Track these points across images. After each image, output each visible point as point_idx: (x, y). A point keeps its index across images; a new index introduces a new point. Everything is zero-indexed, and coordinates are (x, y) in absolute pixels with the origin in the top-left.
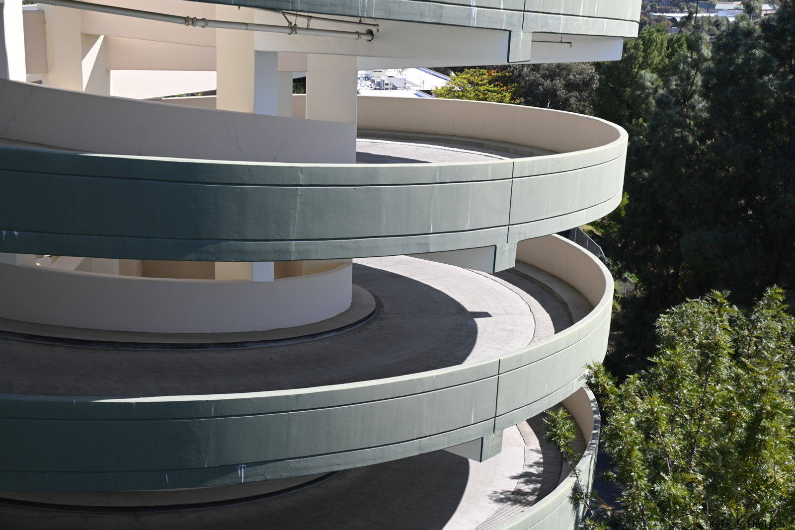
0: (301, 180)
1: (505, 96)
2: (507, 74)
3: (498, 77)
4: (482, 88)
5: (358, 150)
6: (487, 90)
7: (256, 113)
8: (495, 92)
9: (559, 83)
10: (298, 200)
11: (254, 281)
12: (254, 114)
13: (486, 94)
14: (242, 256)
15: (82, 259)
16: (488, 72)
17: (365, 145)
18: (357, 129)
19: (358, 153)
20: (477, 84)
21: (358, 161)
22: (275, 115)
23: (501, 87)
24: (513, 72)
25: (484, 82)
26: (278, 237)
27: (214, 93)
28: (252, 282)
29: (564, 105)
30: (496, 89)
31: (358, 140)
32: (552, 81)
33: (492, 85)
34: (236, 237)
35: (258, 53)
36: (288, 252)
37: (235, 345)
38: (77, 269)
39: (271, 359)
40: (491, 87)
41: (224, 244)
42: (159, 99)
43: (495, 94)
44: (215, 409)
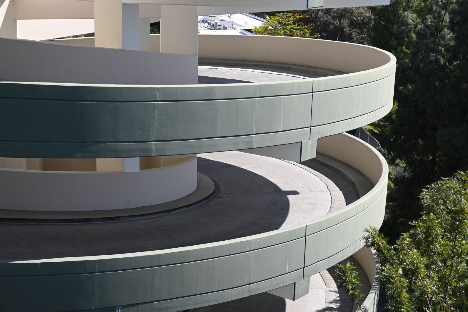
0: (158, 97)
1: (306, 32)
2: (307, 16)
3: (301, 18)
4: (288, 27)
5: (199, 74)
6: (294, 29)
7: (124, 49)
8: (298, 29)
9: (345, 22)
10: (156, 112)
11: (125, 172)
12: (122, 50)
13: (292, 31)
14: (116, 154)
16: (293, 15)
17: (204, 71)
18: (198, 59)
19: (199, 77)
20: (285, 24)
22: (137, 49)
23: (303, 26)
24: (311, 15)
25: (290, 22)
26: (142, 139)
27: (92, 35)
28: (124, 172)
29: (349, 39)
30: (299, 27)
31: (199, 67)
32: (340, 21)
34: (111, 140)
35: (124, 5)
36: (150, 150)
37: (112, 219)
39: (139, 229)
40: (296, 26)
41: (102, 145)
42: (53, 40)
43: (299, 31)
44: (99, 266)
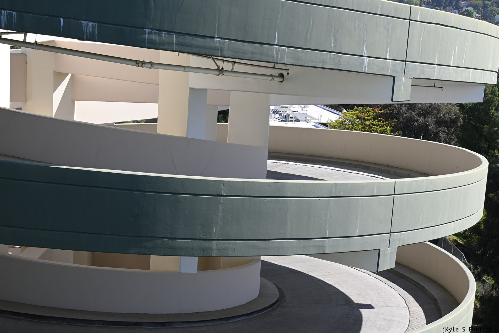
0: (223, 191)
1: (386, 129)
2: (389, 112)
3: (381, 114)
4: (368, 123)
5: (268, 169)
6: (373, 124)
7: (188, 137)
8: (378, 125)
9: (431, 120)
10: (220, 207)
11: (182, 271)
12: (187, 138)
13: (371, 127)
14: (173, 252)
15: (45, 249)
16: (373, 110)
17: (273, 165)
18: (268, 152)
19: (267, 171)
20: (364, 119)
21: (268, 178)
22: (203, 139)
23: (384, 122)
24: (393, 110)
25: (370, 117)
26: (202, 237)
27: (155, 120)
28: (180, 273)
29: (435, 137)
30: (379, 123)
31: (268, 161)
32: (425, 118)
33: (376, 121)
34: (170, 236)
35: (191, 90)
36: (211, 249)
38: (40, 258)
40: (375, 122)
41: (159, 241)
42: (112, 124)
43: (379, 127)
